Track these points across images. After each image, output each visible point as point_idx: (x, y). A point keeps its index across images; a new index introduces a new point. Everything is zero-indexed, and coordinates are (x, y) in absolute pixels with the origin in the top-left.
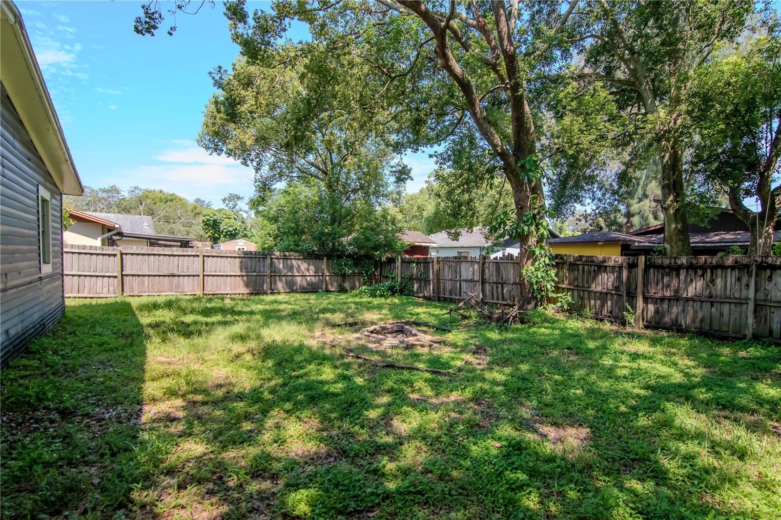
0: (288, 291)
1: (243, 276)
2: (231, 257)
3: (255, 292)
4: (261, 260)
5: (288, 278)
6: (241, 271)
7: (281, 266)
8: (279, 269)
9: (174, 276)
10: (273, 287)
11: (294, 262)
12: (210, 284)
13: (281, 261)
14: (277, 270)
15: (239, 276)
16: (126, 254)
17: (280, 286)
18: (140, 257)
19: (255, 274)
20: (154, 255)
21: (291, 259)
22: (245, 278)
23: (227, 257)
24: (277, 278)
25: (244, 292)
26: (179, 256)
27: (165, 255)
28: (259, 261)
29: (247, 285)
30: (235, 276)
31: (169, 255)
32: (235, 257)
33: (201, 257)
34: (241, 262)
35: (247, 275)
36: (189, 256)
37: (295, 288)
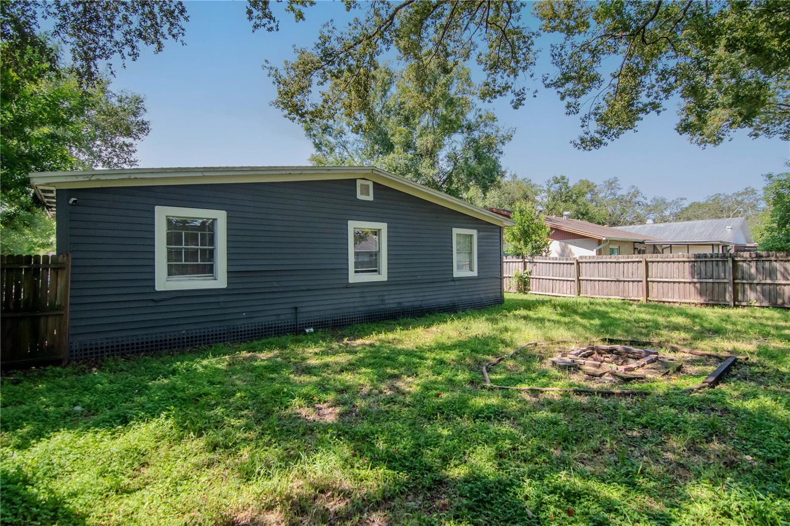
0: (765, 304)
1: (695, 283)
2: (679, 262)
3: (711, 302)
4: (720, 264)
5: (767, 287)
6: (693, 278)
7: (753, 270)
8: (750, 275)
9: (619, 281)
10: (740, 297)
11: (777, 265)
12: (655, 290)
13: (753, 264)
14: (746, 276)
15: (690, 283)
16: (582, 262)
17: (752, 296)
18: (592, 265)
19: (711, 280)
20: (603, 262)
21: (771, 261)
22: (698, 285)
23: (674, 262)
24: (747, 287)
25: (696, 302)
26: (624, 262)
27: (611, 262)
28: (717, 265)
29: (701, 293)
30: (685, 283)
31: (615, 262)
32: (684, 262)
33: (644, 263)
34: (693, 267)
35: (701, 283)
36: (633, 262)
37: (780, 301)
